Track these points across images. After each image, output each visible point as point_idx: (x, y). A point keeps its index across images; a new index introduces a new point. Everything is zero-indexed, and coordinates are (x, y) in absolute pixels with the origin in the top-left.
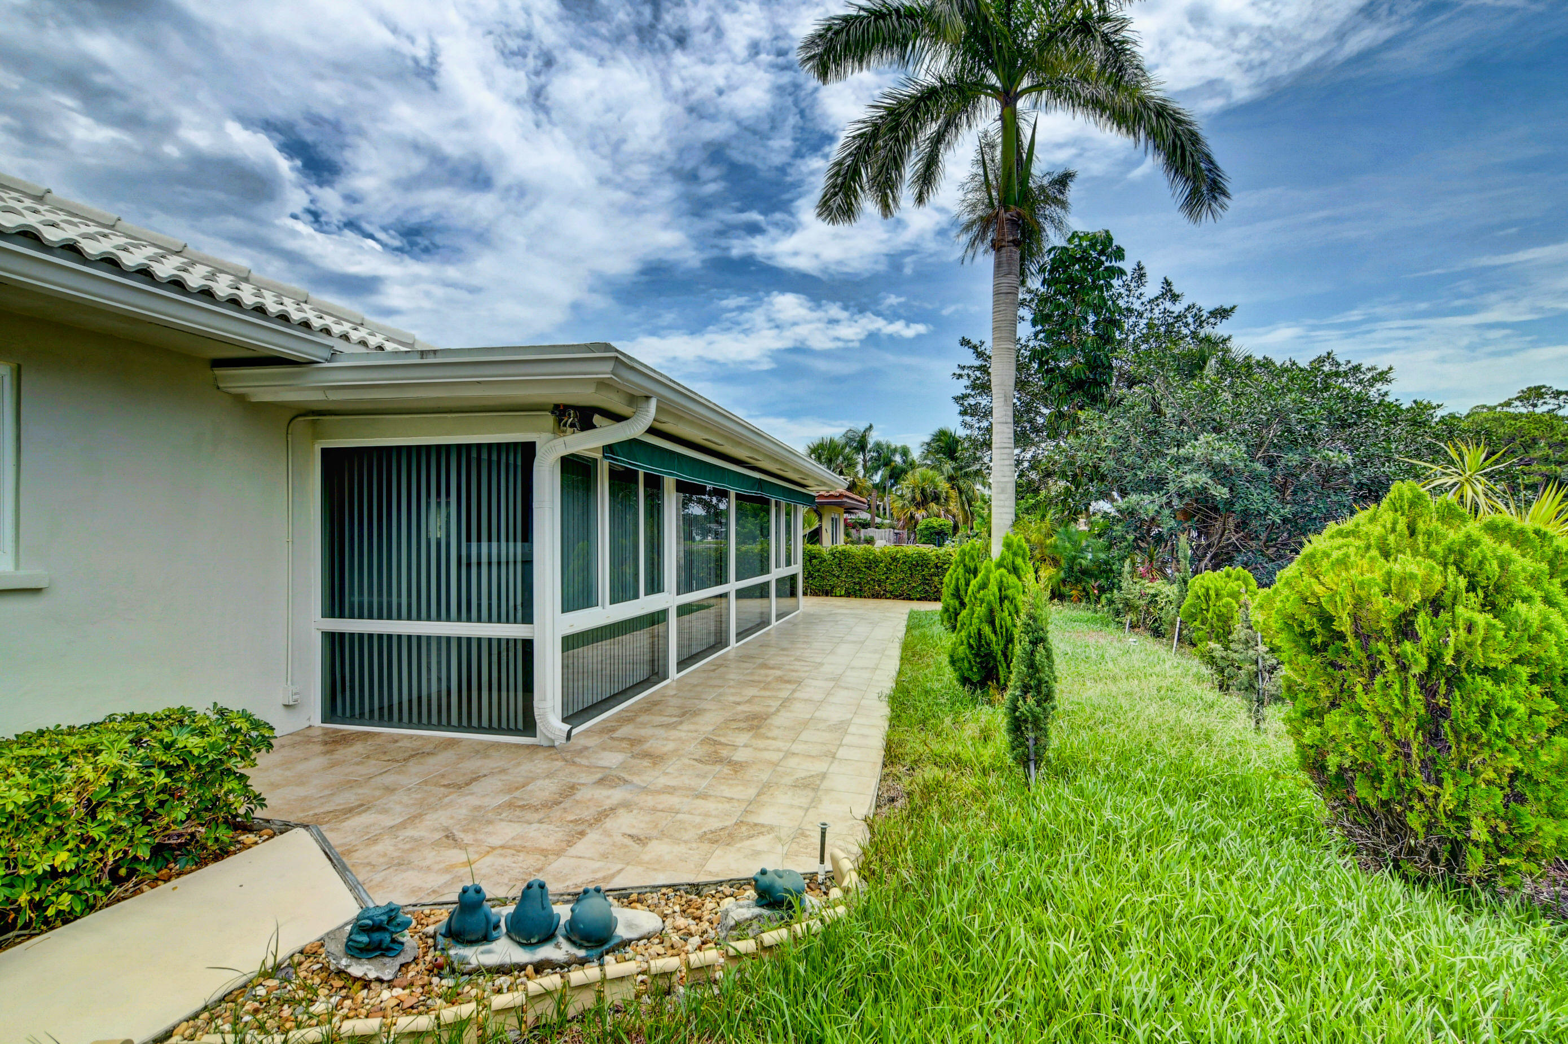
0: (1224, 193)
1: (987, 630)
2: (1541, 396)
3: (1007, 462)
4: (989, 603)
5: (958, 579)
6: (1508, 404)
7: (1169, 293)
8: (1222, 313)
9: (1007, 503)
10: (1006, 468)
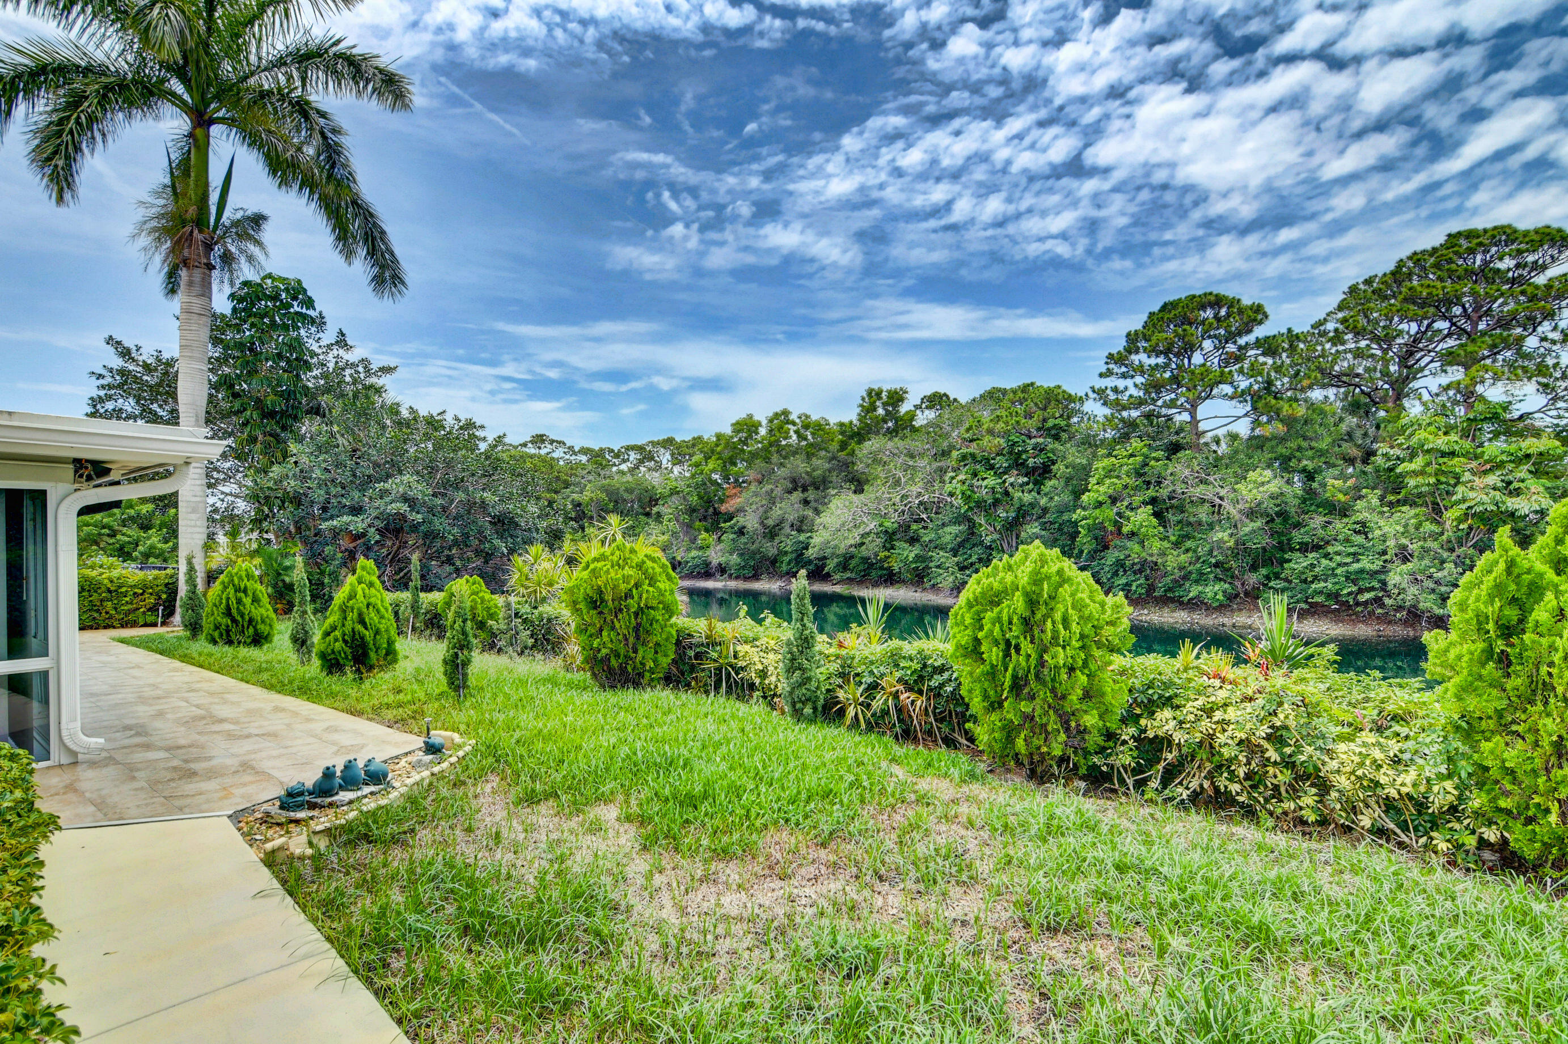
0: (403, 283)
1: (359, 627)
2: (543, 441)
3: (199, 482)
4: (359, 609)
5: (228, 599)
6: (525, 445)
7: (341, 341)
8: (386, 370)
9: (198, 523)
10: (198, 488)
